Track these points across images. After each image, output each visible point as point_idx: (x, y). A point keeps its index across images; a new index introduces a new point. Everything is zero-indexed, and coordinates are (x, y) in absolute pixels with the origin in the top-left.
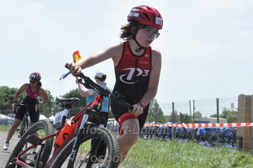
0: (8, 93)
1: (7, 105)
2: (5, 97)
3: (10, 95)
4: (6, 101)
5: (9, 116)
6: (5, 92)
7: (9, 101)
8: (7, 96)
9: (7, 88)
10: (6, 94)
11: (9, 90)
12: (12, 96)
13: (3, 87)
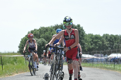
0: (93, 39)
1: (92, 48)
2: (91, 42)
3: (94, 40)
4: (92, 44)
5: (95, 56)
6: (90, 38)
7: (94, 44)
8: (92, 41)
9: (92, 35)
10: (91, 40)
11: (93, 36)
12: (96, 40)
13: (89, 34)
